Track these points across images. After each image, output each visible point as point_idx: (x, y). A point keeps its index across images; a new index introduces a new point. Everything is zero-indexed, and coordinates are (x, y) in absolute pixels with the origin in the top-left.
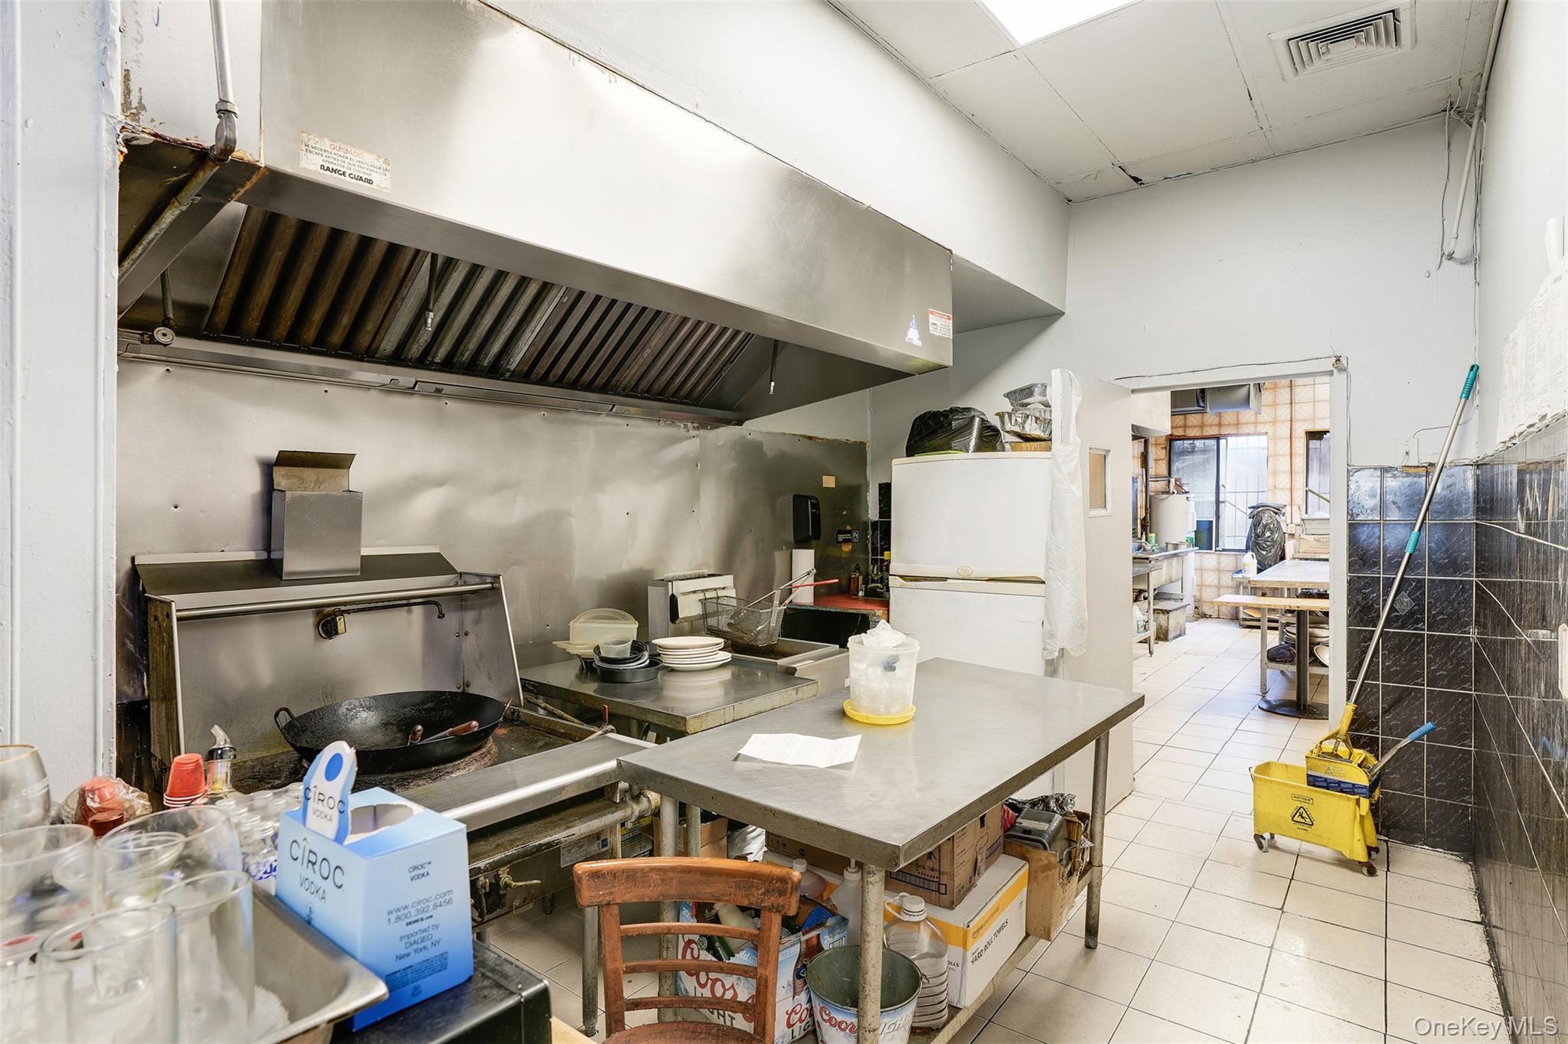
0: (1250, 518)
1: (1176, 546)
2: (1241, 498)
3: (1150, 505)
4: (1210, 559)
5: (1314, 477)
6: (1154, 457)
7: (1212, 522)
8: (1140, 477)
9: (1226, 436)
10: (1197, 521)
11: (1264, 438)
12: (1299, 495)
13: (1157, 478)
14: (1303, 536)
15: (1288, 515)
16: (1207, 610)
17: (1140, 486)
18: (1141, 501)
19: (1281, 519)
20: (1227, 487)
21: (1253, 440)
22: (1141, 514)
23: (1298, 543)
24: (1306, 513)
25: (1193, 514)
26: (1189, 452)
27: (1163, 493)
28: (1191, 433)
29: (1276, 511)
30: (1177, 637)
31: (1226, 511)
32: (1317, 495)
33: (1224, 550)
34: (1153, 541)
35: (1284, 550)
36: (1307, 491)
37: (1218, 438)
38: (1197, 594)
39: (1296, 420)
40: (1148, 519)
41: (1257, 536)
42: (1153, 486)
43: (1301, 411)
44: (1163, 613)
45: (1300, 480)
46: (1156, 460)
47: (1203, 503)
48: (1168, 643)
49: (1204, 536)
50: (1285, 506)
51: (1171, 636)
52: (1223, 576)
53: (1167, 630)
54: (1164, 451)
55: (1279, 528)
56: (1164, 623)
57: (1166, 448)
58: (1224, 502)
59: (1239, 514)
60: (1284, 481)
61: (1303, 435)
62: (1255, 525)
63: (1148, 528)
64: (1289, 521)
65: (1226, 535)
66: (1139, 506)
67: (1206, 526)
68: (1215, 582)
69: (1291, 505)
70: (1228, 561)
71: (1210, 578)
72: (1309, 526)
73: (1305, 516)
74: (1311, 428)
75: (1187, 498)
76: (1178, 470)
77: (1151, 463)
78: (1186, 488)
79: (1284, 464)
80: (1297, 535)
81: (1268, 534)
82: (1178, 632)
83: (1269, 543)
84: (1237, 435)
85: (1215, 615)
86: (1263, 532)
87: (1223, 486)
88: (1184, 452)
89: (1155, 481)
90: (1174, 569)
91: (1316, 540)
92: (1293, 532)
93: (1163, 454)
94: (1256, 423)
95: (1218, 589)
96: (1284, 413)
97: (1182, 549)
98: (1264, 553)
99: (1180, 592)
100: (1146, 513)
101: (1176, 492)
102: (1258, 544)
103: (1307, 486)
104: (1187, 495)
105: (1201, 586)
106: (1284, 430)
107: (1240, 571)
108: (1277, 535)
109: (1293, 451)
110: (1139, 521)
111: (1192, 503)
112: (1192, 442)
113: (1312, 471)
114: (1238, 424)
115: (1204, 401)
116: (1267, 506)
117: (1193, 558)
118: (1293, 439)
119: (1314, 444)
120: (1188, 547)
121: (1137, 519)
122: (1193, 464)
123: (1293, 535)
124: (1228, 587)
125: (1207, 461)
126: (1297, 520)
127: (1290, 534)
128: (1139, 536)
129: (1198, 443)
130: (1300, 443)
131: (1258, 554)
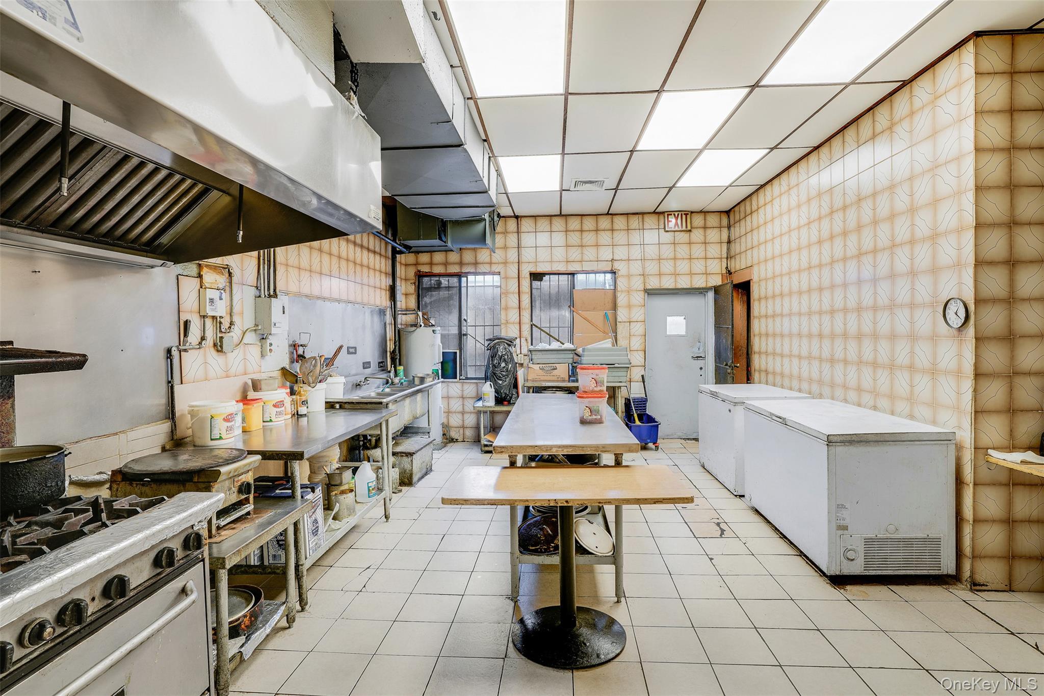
0: (488, 350)
1: (422, 380)
2: (480, 330)
3: (399, 336)
4: (454, 387)
5: (536, 312)
6: (403, 291)
7: (456, 353)
8: (388, 309)
9: (466, 274)
10: (443, 352)
11: (497, 278)
12: (526, 328)
13: (407, 311)
14: (531, 365)
15: (518, 346)
16: (454, 434)
17: (389, 318)
18: (390, 334)
19: (512, 349)
20: (469, 321)
21: (489, 278)
22: (390, 346)
23: (526, 371)
24: (532, 345)
25: (439, 345)
26: (435, 288)
27: (412, 326)
28: (437, 270)
29: (510, 343)
30: (423, 477)
31: (469, 343)
32: (540, 328)
33: (467, 378)
34: (402, 374)
35: (516, 379)
36: (531, 325)
37: (459, 276)
38: (445, 420)
39: (522, 262)
40: (397, 352)
41: (494, 366)
42: (402, 319)
43: (527, 255)
44: (407, 456)
45: (526, 315)
46: (406, 295)
47: (448, 336)
48: (412, 489)
49: (449, 366)
50: (516, 338)
51: (415, 479)
52: (466, 403)
53: (411, 475)
54: (413, 287)
55: (512, 359)
56: (407, 467)
57: (415, 283)
58: (466, 335)
59: (478, 345)
60: (513, 316)
61: (528, 276)
62: (493, 357)
63: (397, 360)
64: (518, 352)
65: (468, 365)
66: (388, 339)
67: (452, 357)
68: (460, 409)
69: (520, 337)
70: (470, 389)
71: (456, 405)
72: (536, 357)
73: (531, 348)
74: (533, 270)
75: (433, 331)
76: (426, 305)
77: (400, 297)
78: (432, 321)
79: (513, 300)
80: (524, 365)
81: (503, 365)
82: (424, 471)
83: (504, 373)
84: (476, 274)
85: (460, 439)
86: (499, 363)
87: (465, 320)
88: (430, 289)
89: (404, 314)
90: (418, 406)
91: (540, 369)
92: (522, 362)
93: (412, 289)
94: (491, 263)
95: (463, 414)
96: (512, 255)
97: (429, 382)
98: (500, 382)
99: (427, 426)
100: (395, 346)
101: (423, 325)
102: (495, 374)
103: (531, 321)
104: (434, 328)
105: (448, 412)
106: (513, 271)
107: (480, 399)
108: (510, 365)
109: (521, 289)
110: (388, 354)
111: (438, 336)
112: (437, 279)
113: (535, 307)
114: (476, 264)
115: (445, 236)
116: (501, 339)
117: (439, 388)
118: (520, 279)
119: (536, 284)
120: (433, 380)
121: (387, 352)
122: (439, 299)
123: (522, 364)
124: (471, 413)
125: (450, 298)
126: (525, 351)
127: (519, 364)
128: (389, 369)
129: (444, 281)
130: (526, 283)
131: (495, 383)
